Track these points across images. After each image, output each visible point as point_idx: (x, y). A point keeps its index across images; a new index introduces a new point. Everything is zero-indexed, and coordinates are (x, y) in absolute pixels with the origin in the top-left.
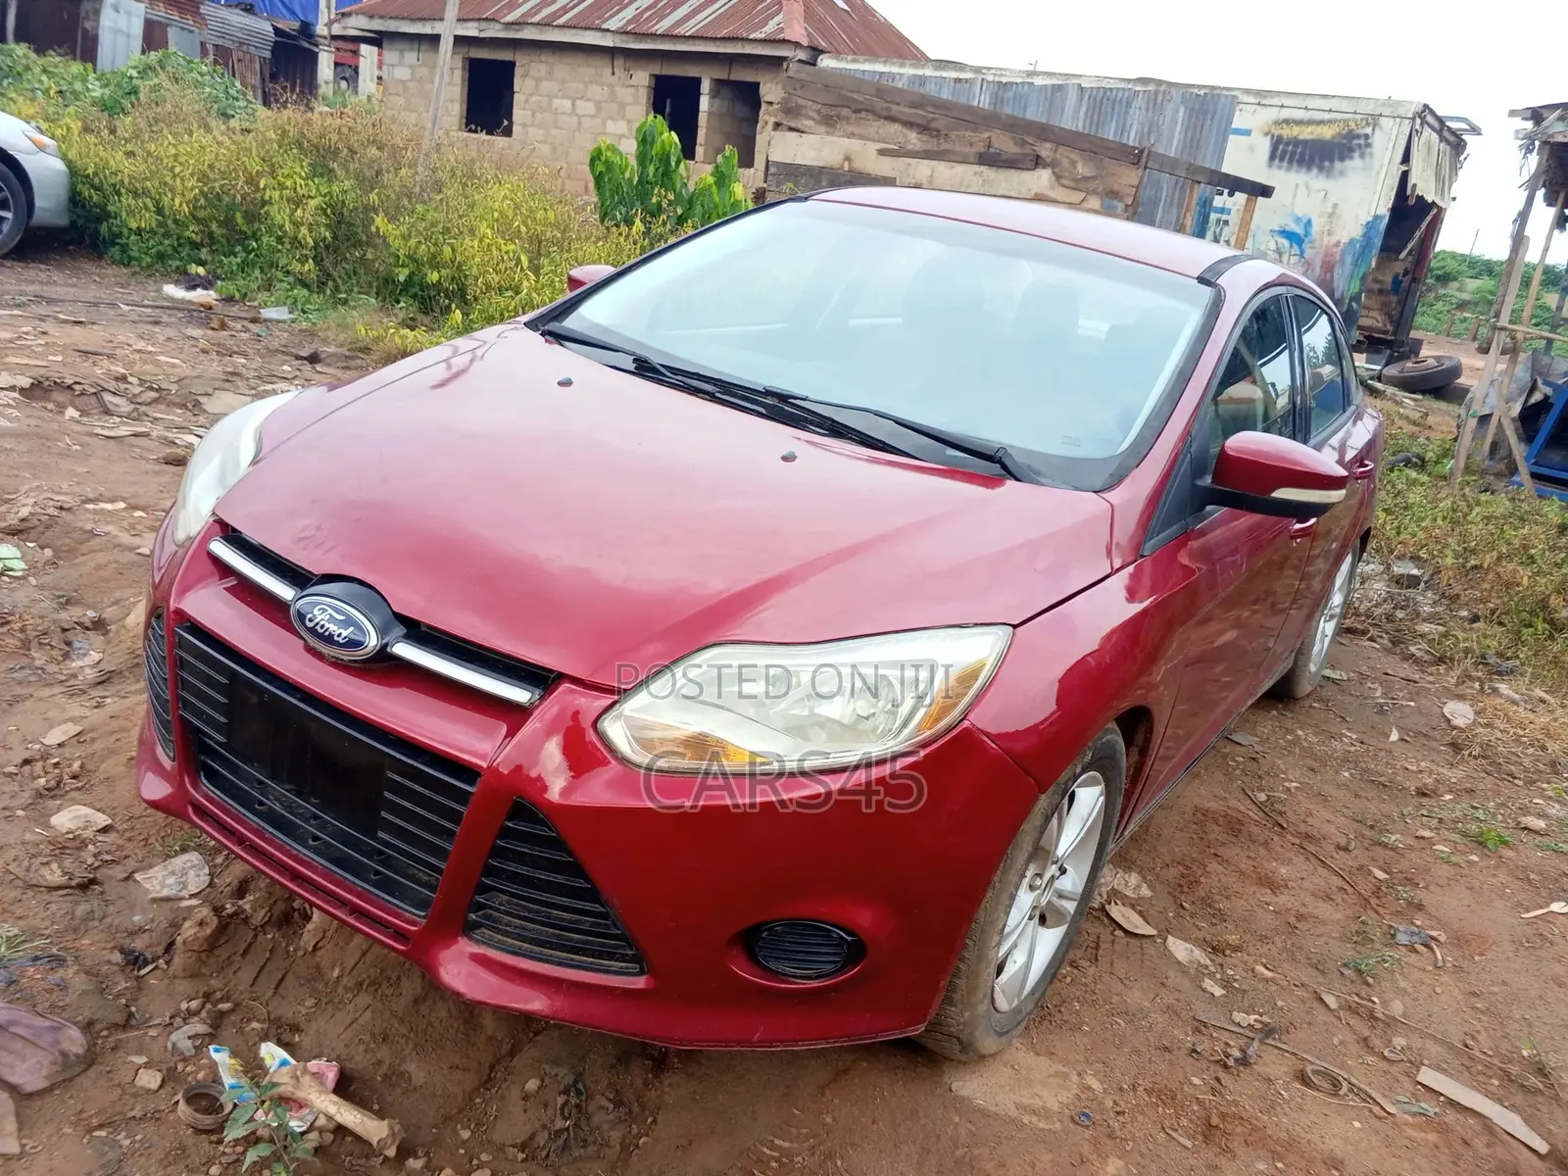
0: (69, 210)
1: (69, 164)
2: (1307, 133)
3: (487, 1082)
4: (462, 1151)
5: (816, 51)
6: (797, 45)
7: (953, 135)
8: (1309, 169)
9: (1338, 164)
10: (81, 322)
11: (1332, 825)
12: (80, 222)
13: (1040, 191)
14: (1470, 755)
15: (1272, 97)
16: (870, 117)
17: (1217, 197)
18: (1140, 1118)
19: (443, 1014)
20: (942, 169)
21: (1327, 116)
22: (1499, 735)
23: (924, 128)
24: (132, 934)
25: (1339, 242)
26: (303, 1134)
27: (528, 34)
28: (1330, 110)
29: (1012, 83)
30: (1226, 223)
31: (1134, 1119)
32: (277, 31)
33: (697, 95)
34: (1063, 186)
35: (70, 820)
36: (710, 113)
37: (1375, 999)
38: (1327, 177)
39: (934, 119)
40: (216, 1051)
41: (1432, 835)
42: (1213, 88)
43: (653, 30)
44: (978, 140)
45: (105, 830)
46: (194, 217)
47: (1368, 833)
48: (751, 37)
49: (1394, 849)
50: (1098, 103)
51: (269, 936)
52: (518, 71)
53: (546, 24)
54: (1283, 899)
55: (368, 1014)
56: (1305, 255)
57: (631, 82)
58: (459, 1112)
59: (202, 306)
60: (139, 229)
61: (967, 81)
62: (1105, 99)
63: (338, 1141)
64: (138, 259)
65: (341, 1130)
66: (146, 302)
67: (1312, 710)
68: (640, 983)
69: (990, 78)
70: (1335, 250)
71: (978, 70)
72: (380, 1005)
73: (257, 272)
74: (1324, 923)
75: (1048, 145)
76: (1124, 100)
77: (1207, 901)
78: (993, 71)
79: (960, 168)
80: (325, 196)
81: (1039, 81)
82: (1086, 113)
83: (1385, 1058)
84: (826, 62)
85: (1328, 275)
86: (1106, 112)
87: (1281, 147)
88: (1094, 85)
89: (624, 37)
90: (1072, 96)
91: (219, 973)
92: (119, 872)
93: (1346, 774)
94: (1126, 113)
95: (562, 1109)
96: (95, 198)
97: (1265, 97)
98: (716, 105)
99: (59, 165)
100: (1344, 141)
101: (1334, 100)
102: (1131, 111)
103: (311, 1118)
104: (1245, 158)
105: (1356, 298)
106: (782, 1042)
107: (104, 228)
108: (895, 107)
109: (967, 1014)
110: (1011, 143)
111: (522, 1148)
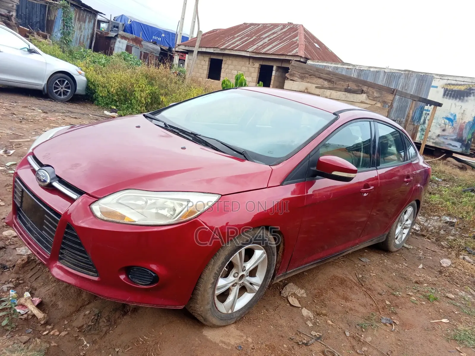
0: (86, 90)
1: (87, 79)
2: (456, 88)
3: (78, 310)
4: (63, 327)
5: (307, 59)
6: (301, 57)
7: (338, 83)
8: (456, 99)
9: (465, 98)
10: (76, 118)
11: (379, 287)
12: (89, 94)
13: (362, 100)
14: (444, 275)
15: (445, 77)
16: (314, 77)
17: (426, 106)
18: (259, 351)
19: (73, 291)
20: (334, 93)
21: (463, 83)
22: (458, 271)
23: (329, 81)
24: (7, 261)
25: (465, 122)
26: (23, 314)
27: (227, 52)
28: (464, 81)
29: (364, 70)
30: (428, 114)
31: (256, 351)
32: (161, 49)
33: (272, 70)
34: (370, 99)
35: (7, 233)
36: (275, 76)
37: (363, 336)
38: (462, 102)
39: (332, 78)
40: (12, 291)
41: (413, 294)
42: (426, 73)
43: (261, 52)
44: (345, 85)
45: (15, 237)
46: (117, 94)
47: (391, 291)
48: (288, 54)
49: (397, 296)
50: (390, 77)
51: (40, 266)
52: (223, 62)
53: (232, 49)
54: (348, 304)
55: (53, 288)
56: (454, 125)
57: (254, 66)
58: (67, 317)
59: (112, 117)
60: (102, 96)
61: (350, 69)
62: (392, 75)
63: (33, 318)
64: (101, 104)
65: (34, 316)
66: (98, 115)
67: (396, 256)
68: (96, 279)
69: (357, 68)
70: (463, 124)
71: (354, 66)
72: (57, 286)
73: (130, 110)
74: (358, 312)
75: (366, 87)
76: (398, 76)
77: (323, 301)
78: (358, 66)
79: (339, 93)
80: (151, 90)
81: (372, 70)
82: (386, 79)
83: (357, 353)
84: (309, 62)
85: (461, 132)
86: (392, 80)
87: (447, 92)
88: (389, 71)
89: (253, 54)
90: (382, 74)
91: (23, 273)
92: (13, 247)
93: (394, 274)
94: (398, 80)
95: (92, 320)
96: (93, 88)
97: (443, 77)
98: (277, 74)
99: (84, 79)
100: (468, 91)
101: (466, 78)
102: (400, 79)
103: (27, 311)
104: (435, 95)
105: (470, 140)
106: (136, 302)
107: (94, 96)
108: (321, 74)
109: (202, 308)
110: (355, 86)
111: (79, 328)
